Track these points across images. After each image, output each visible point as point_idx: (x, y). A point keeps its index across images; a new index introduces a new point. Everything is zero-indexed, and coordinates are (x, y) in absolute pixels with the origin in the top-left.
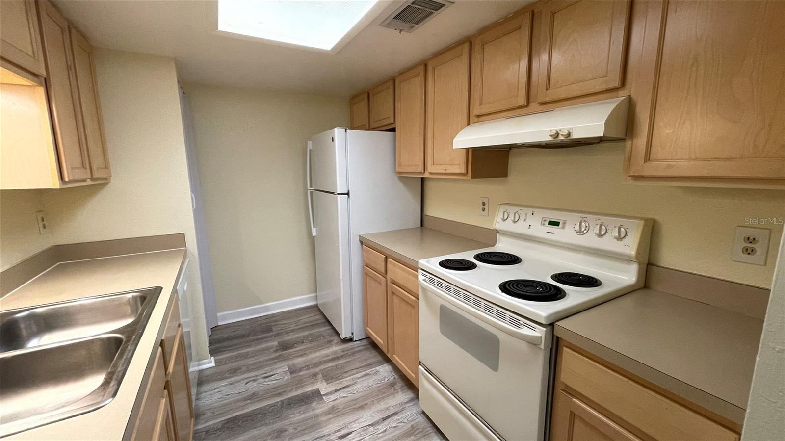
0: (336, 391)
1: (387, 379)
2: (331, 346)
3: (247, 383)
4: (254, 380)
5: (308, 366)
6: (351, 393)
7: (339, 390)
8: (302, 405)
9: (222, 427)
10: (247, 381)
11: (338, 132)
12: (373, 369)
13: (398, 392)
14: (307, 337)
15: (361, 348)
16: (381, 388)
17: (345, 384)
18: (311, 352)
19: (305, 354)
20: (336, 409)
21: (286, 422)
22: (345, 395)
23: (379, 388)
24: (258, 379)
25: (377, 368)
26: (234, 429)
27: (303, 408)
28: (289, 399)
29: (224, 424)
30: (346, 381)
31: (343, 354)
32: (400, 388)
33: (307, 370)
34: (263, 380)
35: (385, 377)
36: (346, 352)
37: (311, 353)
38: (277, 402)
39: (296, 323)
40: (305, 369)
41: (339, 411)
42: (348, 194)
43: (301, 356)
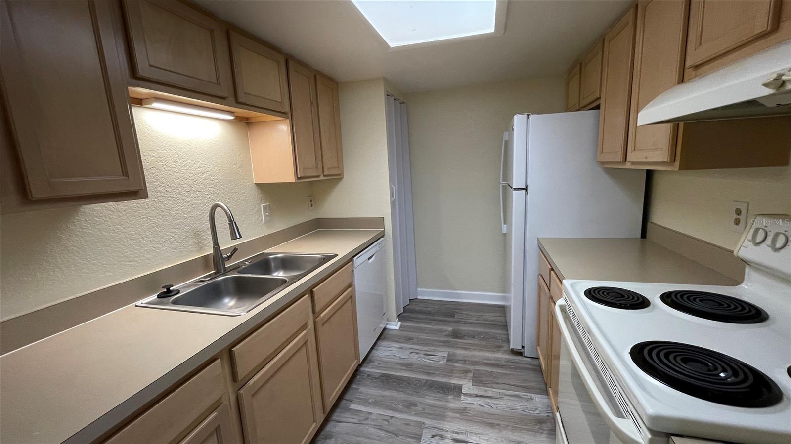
0: (477, 396)
1: (538, 412)
2: (498, 351)
3: (411, 353)
4: (417, 353)
5: (465, 361)
6: (490, 406)
7: (481, 396)
8: (440, 392)
9: (378, 378)
10: (412, 351)
11: (519, 120)
12: (529, 394)
13: (542, 433)
14: (481, 333)
15: (528, 366)
16: (525, 417)
17: (490, 394)
18: (476, 349)
19: (469, 348)
20: (466, 412)
21: (420, 399)
22: (483, 404)
23: (522, 417)
24: (420, 353)
25: (533, 395)
26: (384, 384)
27: (439, 395)
28: (434, 382)
29: (381, 376)
30: (493, 391)
31: (504, 364)
32: (548, 430)
33: (462, 363)
34: (423, 356)
35: (537, 409)
36: (509, 364)
37: (474, 350)
38: (423, 379)
39: (477, 317)
40: (461, 362)
41: (468, 416)
42: (526, 189)
43: (465, 349)
